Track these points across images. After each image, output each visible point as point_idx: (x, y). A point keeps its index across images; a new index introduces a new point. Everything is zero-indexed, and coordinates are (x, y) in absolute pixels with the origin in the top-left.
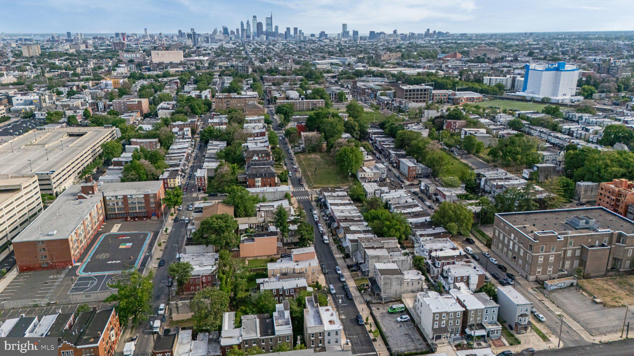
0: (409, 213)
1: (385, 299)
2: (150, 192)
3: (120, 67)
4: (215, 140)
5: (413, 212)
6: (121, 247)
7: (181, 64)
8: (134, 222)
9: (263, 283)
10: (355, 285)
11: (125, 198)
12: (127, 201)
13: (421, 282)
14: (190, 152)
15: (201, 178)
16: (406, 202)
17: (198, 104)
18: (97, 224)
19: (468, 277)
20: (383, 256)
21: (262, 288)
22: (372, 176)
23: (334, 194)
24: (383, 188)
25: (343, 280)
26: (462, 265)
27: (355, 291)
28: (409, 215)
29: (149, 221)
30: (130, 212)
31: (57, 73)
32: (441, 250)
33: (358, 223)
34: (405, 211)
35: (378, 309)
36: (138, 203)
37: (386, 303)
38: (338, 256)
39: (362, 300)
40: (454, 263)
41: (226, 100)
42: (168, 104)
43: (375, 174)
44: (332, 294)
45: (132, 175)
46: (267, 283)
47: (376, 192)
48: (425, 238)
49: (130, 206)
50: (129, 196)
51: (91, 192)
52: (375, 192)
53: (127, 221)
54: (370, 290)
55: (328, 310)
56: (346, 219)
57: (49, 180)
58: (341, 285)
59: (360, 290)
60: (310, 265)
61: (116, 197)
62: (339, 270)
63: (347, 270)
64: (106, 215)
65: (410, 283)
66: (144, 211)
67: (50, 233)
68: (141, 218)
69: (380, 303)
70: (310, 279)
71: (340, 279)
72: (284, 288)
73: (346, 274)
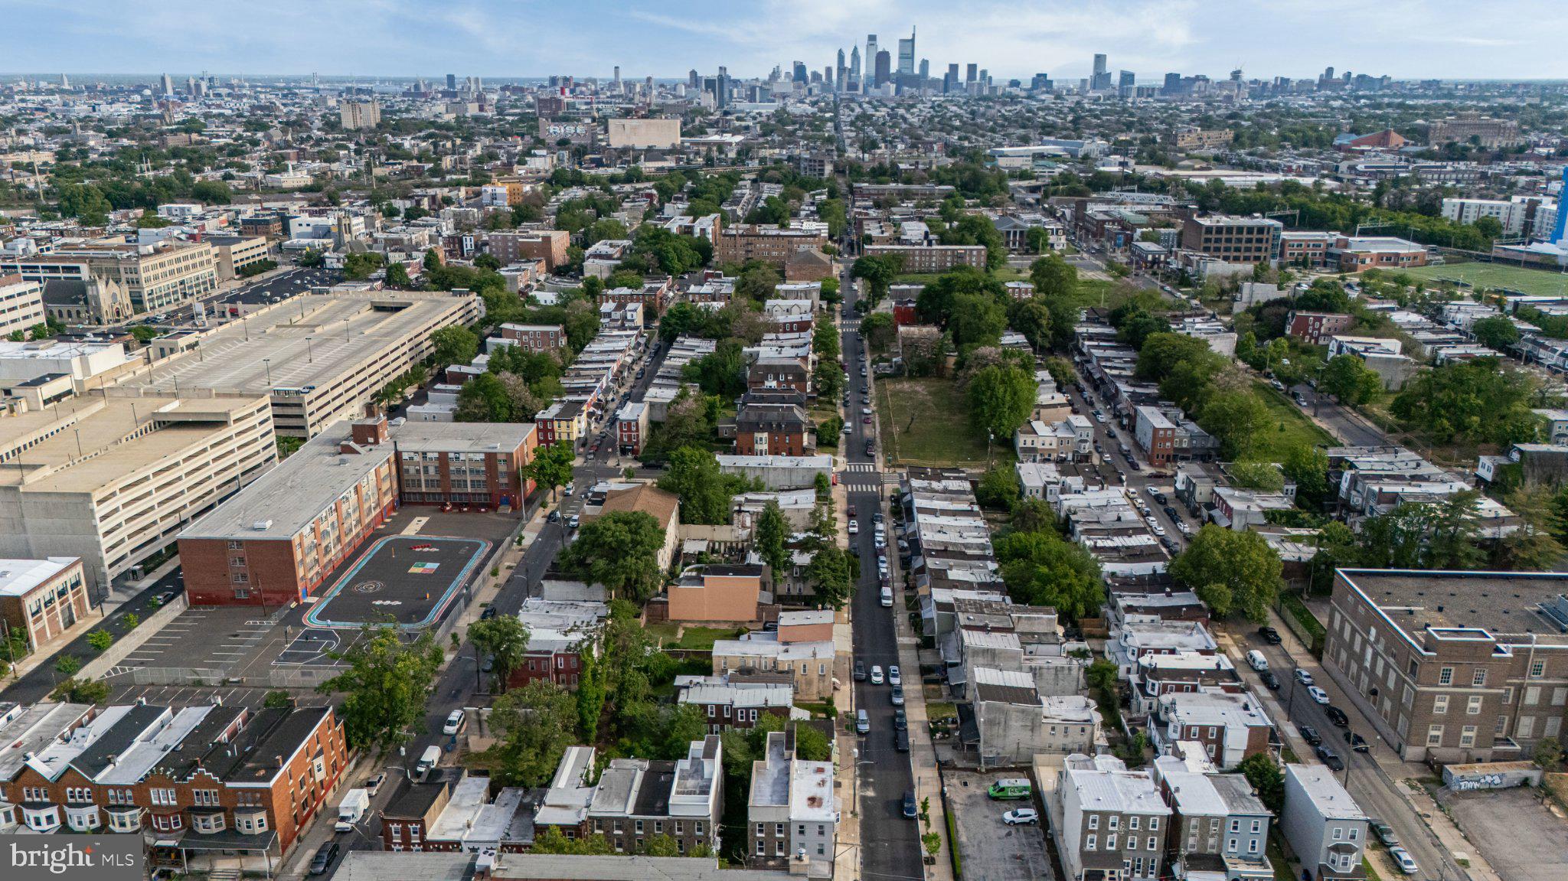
0: (1116, 549)
1: (988, 761)
2: (499, 447)
3: (535, 155)
4: (691, 336)
5: (1128, 548)
6: (414, 570)
7: (673, 151)
8: (459, 517)
9: (687, 687)
10: (925, 718)
11: (443, 457)
12: (447, 465)
13: (1088, 729)
14: (629, 360)
15: (629, 423)
16: (1119, 519)
17: (675, 249)
18: (374, 514)
19: (1221, 730)
20: (1005, 651)
21: (682, 698)
22: (1054, 446)
23: (935, 485)
24: (1069, 480)
25: (898, 701)
26: (1214, 696)
27: (920, 732)
28: (1115, 554)
29: (492, 516)
30: (453, 490)
31: (399, 167)
32: (1172, 652)
33: (973, 562)
34: (1109, 543)
35: (965, 784)
36: (471, 471)
37: (988, 771)
38: (905, 639)
39: (930, 755)
40: (1195, 689)
41: (744, 241)
42: (611, 245)
43: (1061, 441)
44: (860, 734)
45: (476, 406)
46: (698, 688)
47: (1050, 487)
48: (1137, 617)
49: (453, 477)
50: (451, 455)
51: (371, 440)
52: (1045, 488)
53: (443, 510)
54: (957, 734)
55: (820, 770)
56: (946, 550)
57: (300, 405)
58: (889, 712)
59: (932, 732)
60: (814, 654)
61: (424, 453)
62: (895, 676)
63: (918, 678)
64: (401, 493)
65: (1060, 729)
66: (485, 491)
67: (257, 524)
68: (474, 507)
69: (975, 770)
70: (815, 690)
71: (890, 697)
72: (736, 705)
73: (911, 687)
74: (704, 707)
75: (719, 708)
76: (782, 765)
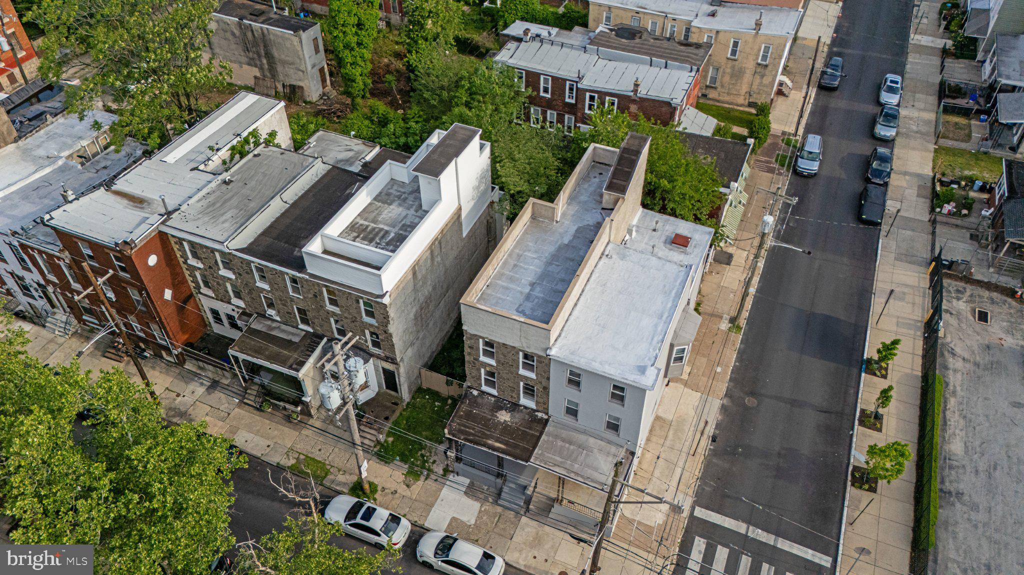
9: (519, 40)
10: (928, 171)
21: (505, 55)
25: (883, 131)
27: (911, 193)
38: (925, 38)
39: (922, 241)
44: (796, 173)
46: (536, 44)
55: (680, 241)
58: (864, 148)
59: (936, 200)
60: (760, 26)
62: (892, 90)
63: (933, 100)
70: (744, 89)
71: (873, 123)
72: (585, 84)
73: (915, 114)
74: (532, 78)
75: (558, 83)
76: (590, 219)
